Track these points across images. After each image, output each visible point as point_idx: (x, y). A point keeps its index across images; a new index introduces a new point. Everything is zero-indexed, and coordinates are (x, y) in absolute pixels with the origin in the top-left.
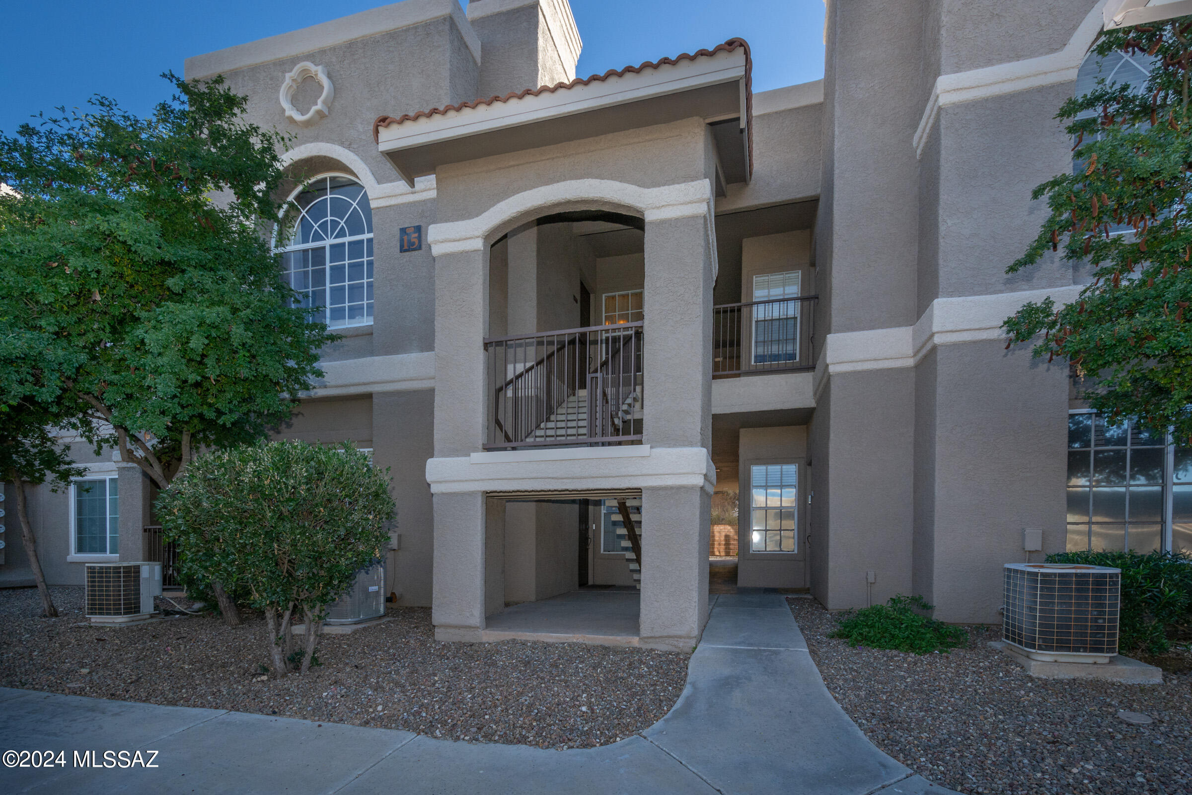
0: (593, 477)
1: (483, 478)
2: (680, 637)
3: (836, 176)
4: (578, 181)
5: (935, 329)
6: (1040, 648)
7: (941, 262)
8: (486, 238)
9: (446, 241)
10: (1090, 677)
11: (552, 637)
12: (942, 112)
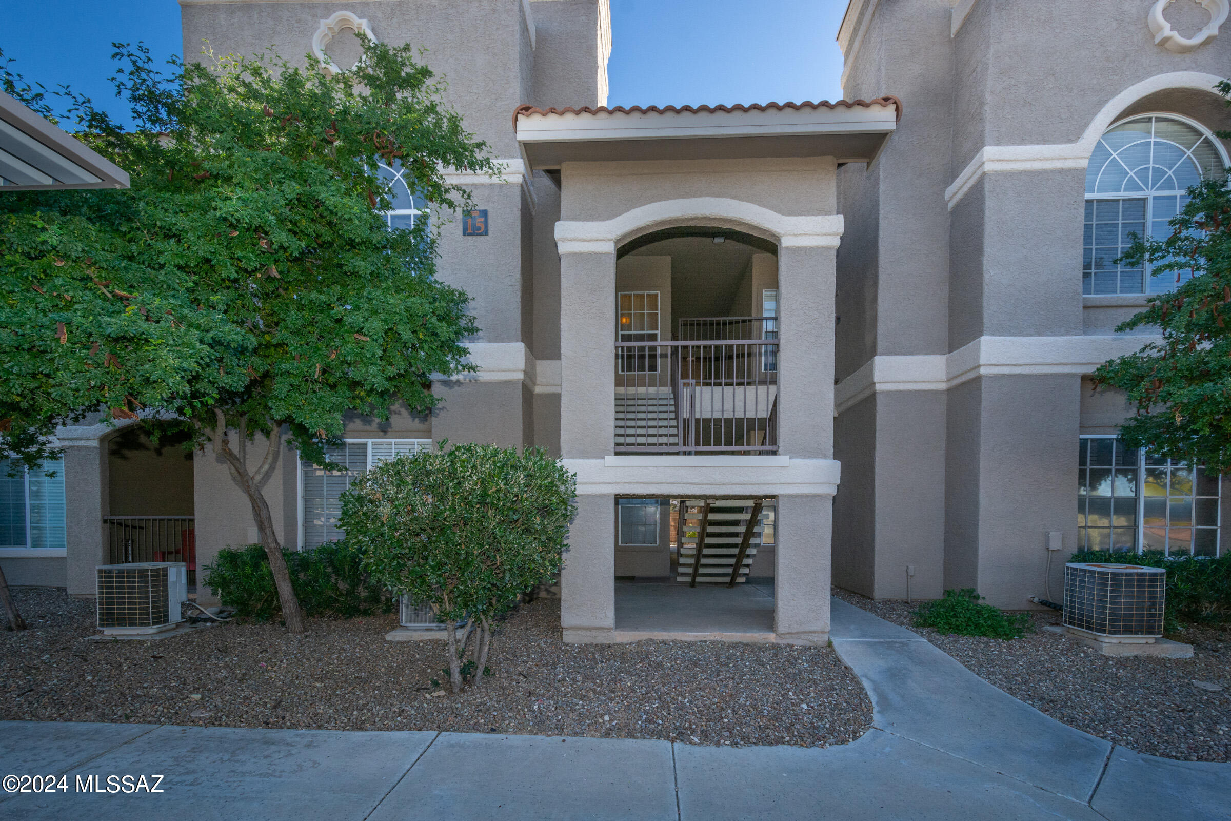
0: (732, 484)
1: (618, 481)
2: (815, 632)
3: (881, 216)
4: (717, 199)
5: (982, 362)
6: (1110, 633)
7: (985, 305)
8: (617, 242)
9: (575, 240)
10: (1145, 654)
11: (689, 636)
12: (986, 177)
